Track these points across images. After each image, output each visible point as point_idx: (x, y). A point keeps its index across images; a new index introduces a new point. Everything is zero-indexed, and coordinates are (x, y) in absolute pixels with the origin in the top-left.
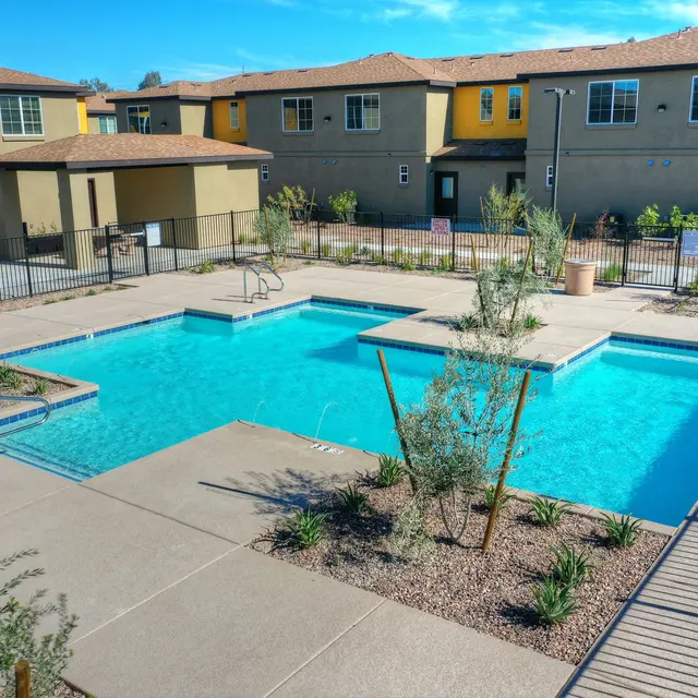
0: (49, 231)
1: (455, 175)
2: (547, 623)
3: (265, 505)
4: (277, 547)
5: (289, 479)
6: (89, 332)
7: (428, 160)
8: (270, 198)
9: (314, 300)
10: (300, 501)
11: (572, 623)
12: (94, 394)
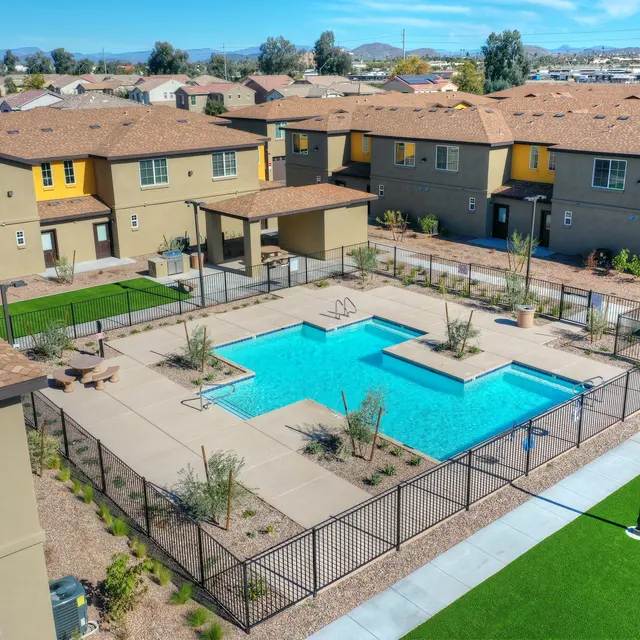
0: (237, 236)
1: (507, 207)
2: (373, 484)
3: (306, 437)
4: (305, 452)
5: (318, 428)
6: (254, 335)
7: (489, 196)
8: (378, 219)
9: (374, 318)
10: (318, 437)
11: (381, 485)
12: (253, 377)
